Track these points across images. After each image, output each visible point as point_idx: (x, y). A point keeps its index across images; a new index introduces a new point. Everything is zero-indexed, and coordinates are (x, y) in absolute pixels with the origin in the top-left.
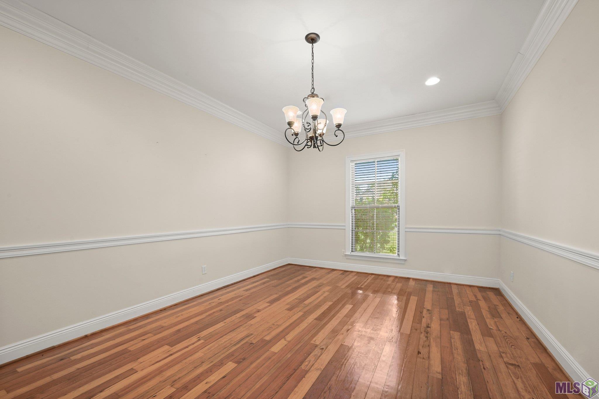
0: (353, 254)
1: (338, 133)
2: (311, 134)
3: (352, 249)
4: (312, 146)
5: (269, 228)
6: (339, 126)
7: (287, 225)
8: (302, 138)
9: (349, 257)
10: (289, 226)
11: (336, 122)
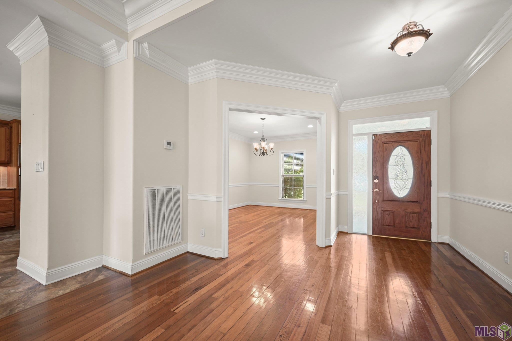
0: (282, 199)
1: (271, 151)
2: (262, 151)
3: (282, 196)
4: (263, 155)
5: (239, 186)
6: (272, 149)
7: (249, 184)
8: (259, 152)
9: (280, 201)
10: (250, 185)
11: (271, 148)
